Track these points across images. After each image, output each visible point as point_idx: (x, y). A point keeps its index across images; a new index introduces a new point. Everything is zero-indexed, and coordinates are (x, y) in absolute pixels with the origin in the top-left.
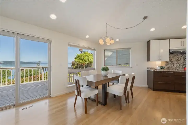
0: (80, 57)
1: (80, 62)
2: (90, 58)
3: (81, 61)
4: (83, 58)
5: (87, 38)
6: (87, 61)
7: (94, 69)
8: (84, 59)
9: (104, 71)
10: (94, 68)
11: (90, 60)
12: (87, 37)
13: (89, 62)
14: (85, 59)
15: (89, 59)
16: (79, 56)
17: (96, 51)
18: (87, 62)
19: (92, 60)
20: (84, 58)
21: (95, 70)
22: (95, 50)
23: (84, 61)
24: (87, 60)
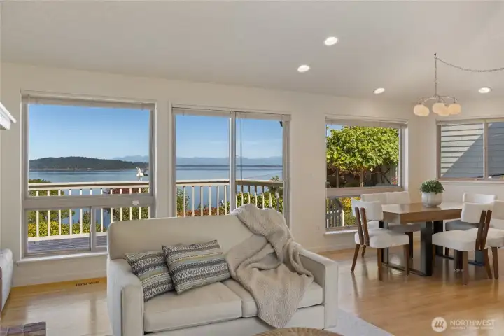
0: (345, 142)
1: (345, 164)
2: (386, 146)
3: (348, 159)
4: (354, 145)
5: (380, 95)
6: (372, 159)
7: (402, 188)
8: (360, 152)
9: (428, 192)
10: (401, 186)
11: (385, 152)
12: (379, 91)
13: (380, 162)
14: (362, 150)
15: (379, 150)
16: (338, 139)
17: (406, 131)
18: (373, 163)
19: (392, 152)
20: (360, 144)
21: (403, 190)
22: (406, 126)
23: (360, 159)
24: (371, 154)
